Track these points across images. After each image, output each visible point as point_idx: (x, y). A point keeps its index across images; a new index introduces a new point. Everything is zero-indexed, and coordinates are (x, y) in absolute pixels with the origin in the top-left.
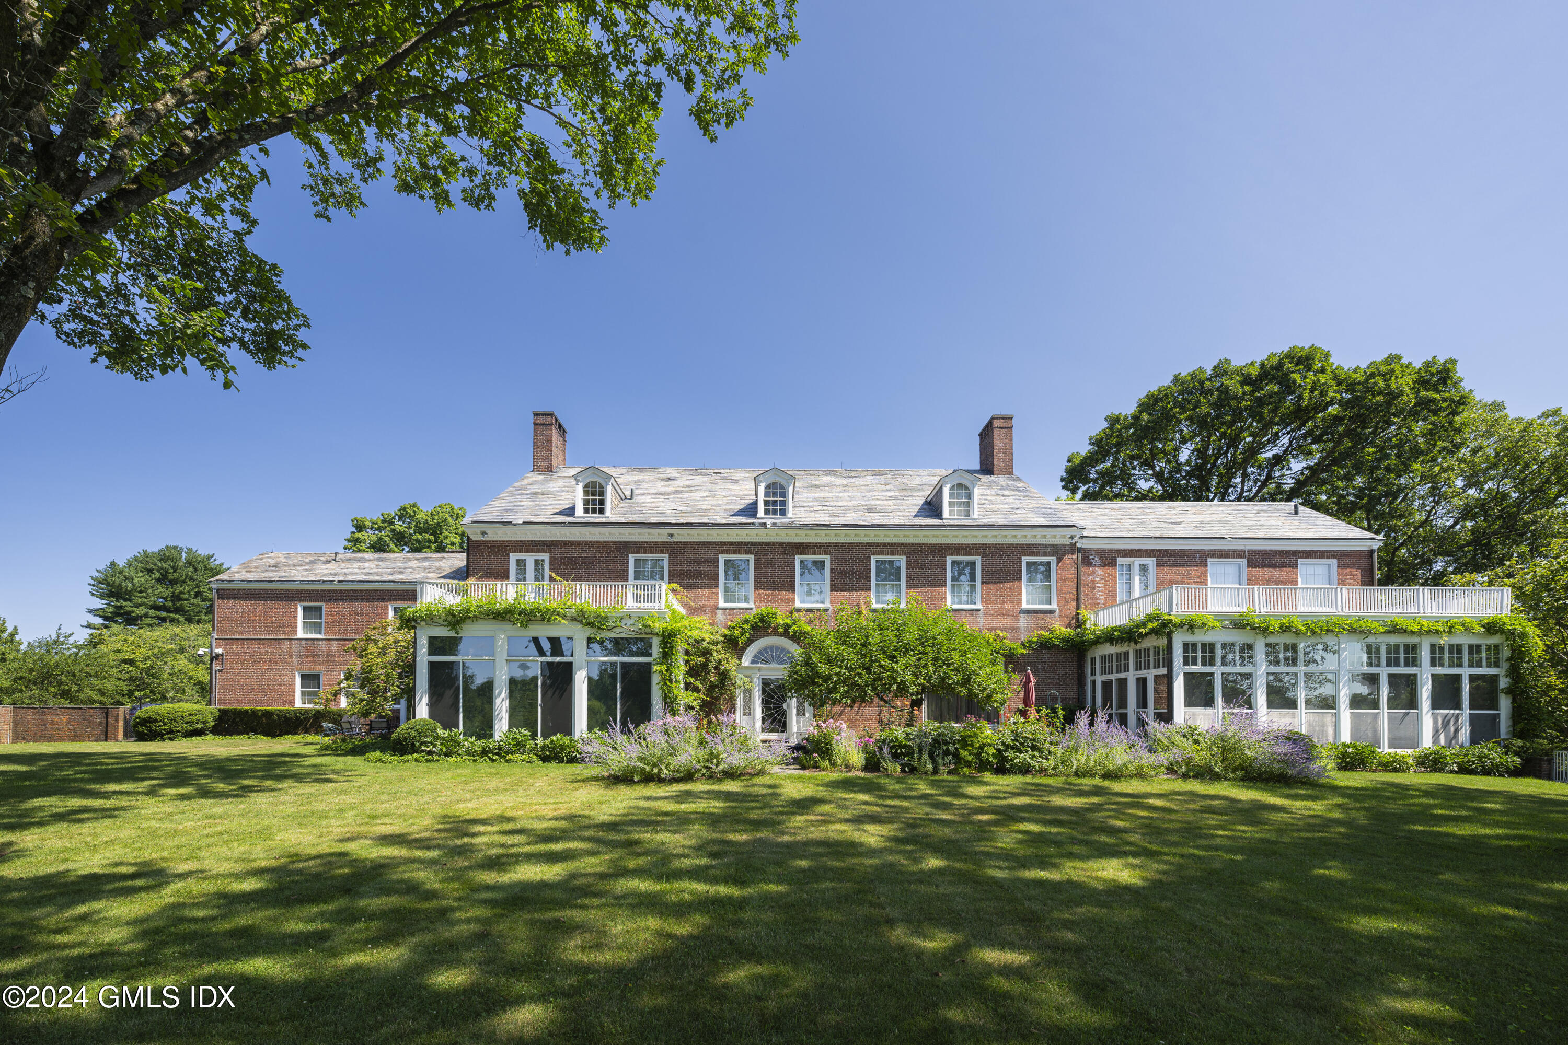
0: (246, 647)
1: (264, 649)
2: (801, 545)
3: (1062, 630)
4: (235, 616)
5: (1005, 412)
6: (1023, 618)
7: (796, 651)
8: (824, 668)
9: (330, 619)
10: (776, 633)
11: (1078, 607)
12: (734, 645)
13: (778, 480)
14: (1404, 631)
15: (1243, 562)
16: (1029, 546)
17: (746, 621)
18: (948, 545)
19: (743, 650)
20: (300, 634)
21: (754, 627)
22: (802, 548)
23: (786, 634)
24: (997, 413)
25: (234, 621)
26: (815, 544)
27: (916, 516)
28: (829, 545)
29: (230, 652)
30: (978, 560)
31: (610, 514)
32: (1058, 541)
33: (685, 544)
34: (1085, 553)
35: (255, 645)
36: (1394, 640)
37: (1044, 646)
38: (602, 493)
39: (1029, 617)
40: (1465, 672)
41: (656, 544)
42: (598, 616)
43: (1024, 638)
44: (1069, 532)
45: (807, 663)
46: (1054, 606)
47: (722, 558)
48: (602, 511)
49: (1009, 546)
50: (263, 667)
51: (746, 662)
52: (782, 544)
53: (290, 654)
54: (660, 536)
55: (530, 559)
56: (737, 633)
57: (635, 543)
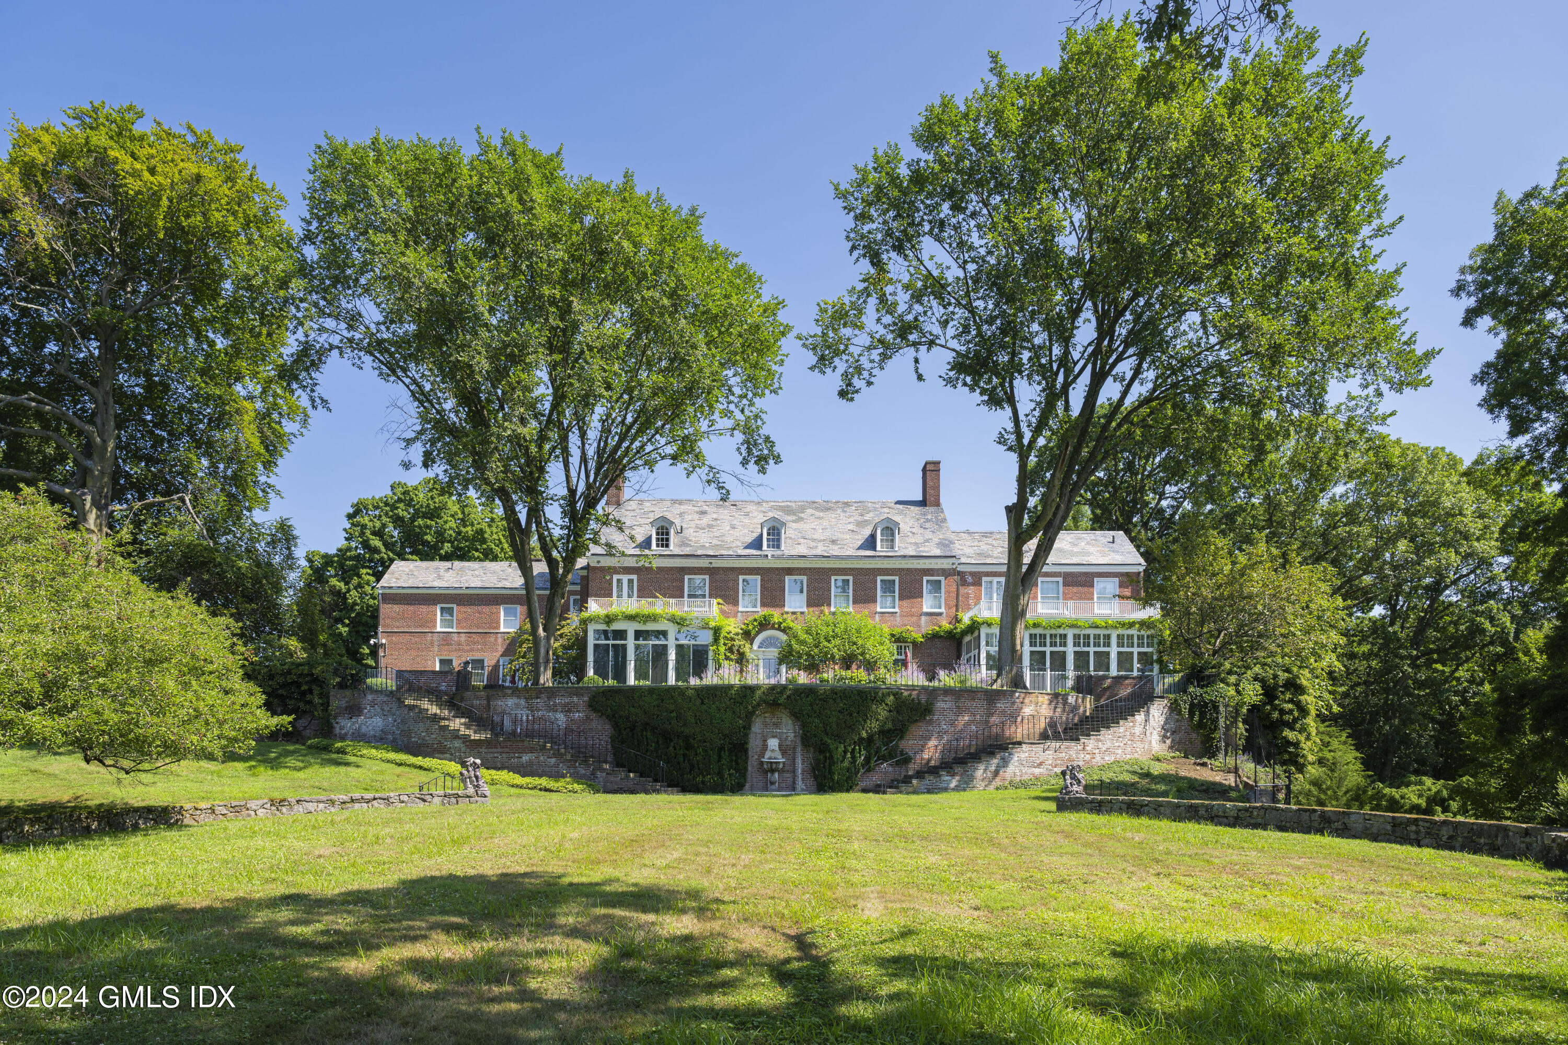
0: (401, 638)
1: (414, 639)
2: (789, 569)
3: (946, 626)
4: (393, 614)
5: (935, 459)
6: (923, 618)
7: (784, 637)
8: (796, 647)
9: (460, 617)
10: (773, 628)
11: (957, 610)
12: (748, 635)
13: (776, 524)
14: (1097, 627)
15: (1060, 580)
16: (928, 570)
17: (755, 620)
18: (878, 569)
19: (753, 639)
20: (439, 629)
21: (760, 624)
22: (790, 571)
23: (779, 629)
24: (930, 459)
25: (393, 618)
26: (798, 569)
27: (859, 548)
28: (806, 569)
29: (390, 642)
30: (897, 578)
31: (673, 548)
32: (945, 566)
33: (718, 568)
34: (961, 574)
35: (408, 637)
36: (1097, 631)
37: (935, 636)
38: (667, 534)
39: (927, 618)
40: (1136, 650)
41: (701, 568)
42: (682, 618)
43: (924, 631)
44: (953, 560)
45: (790, 646)
46: (943, 610)
47: (741, 578)
48: (667, 546)
49: (916, 570)
50: (413, 653)
51: (755, 647)
52: (777, 569)
53: (432, 644)
54: (703, 563)
55: (625, 578)
56: (750, 627)
57: (689, 568)
